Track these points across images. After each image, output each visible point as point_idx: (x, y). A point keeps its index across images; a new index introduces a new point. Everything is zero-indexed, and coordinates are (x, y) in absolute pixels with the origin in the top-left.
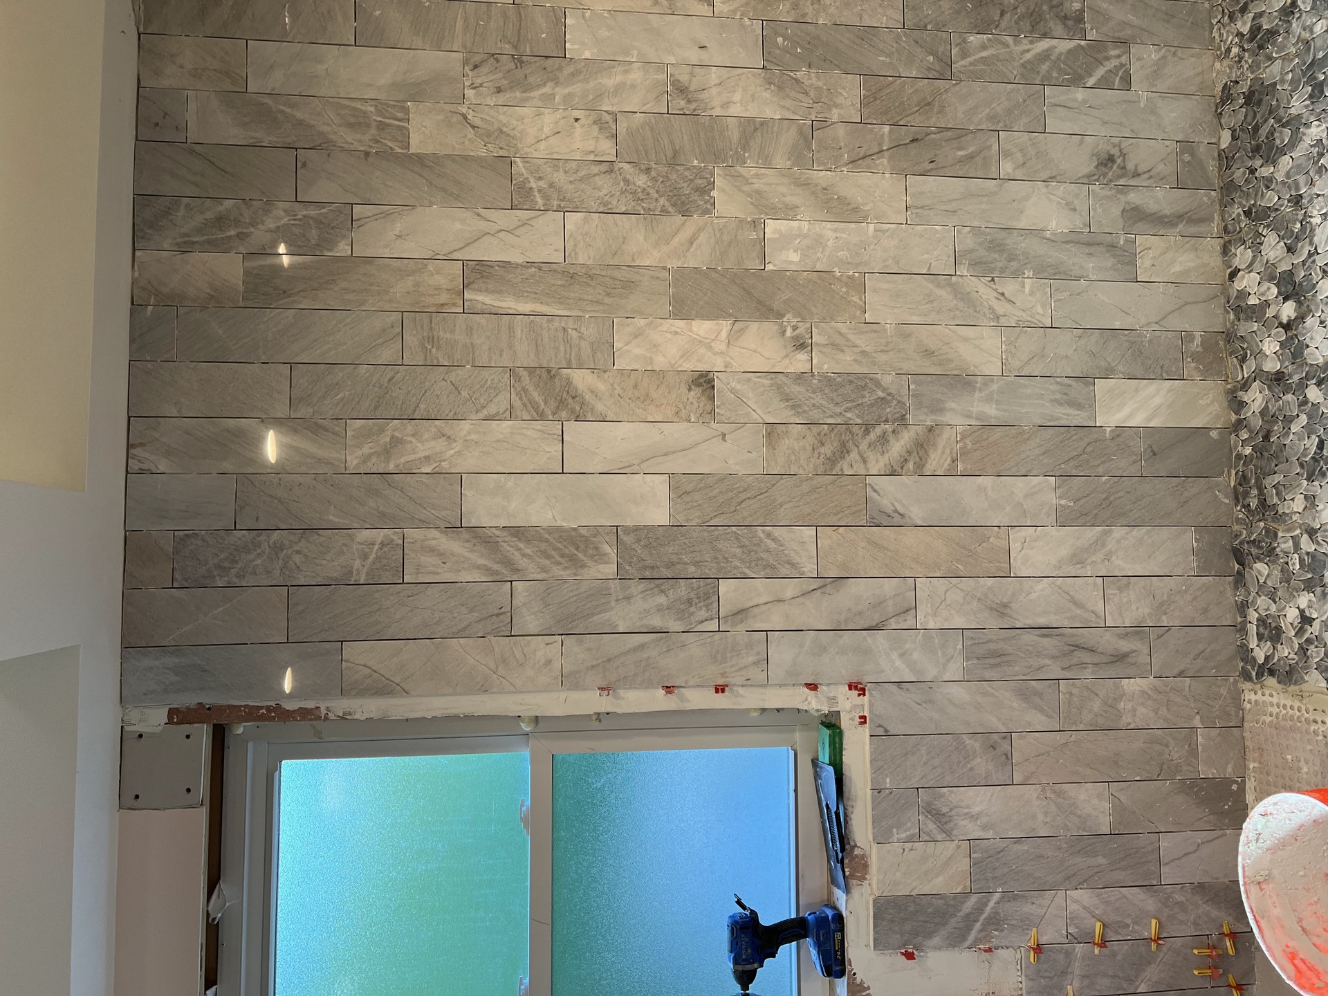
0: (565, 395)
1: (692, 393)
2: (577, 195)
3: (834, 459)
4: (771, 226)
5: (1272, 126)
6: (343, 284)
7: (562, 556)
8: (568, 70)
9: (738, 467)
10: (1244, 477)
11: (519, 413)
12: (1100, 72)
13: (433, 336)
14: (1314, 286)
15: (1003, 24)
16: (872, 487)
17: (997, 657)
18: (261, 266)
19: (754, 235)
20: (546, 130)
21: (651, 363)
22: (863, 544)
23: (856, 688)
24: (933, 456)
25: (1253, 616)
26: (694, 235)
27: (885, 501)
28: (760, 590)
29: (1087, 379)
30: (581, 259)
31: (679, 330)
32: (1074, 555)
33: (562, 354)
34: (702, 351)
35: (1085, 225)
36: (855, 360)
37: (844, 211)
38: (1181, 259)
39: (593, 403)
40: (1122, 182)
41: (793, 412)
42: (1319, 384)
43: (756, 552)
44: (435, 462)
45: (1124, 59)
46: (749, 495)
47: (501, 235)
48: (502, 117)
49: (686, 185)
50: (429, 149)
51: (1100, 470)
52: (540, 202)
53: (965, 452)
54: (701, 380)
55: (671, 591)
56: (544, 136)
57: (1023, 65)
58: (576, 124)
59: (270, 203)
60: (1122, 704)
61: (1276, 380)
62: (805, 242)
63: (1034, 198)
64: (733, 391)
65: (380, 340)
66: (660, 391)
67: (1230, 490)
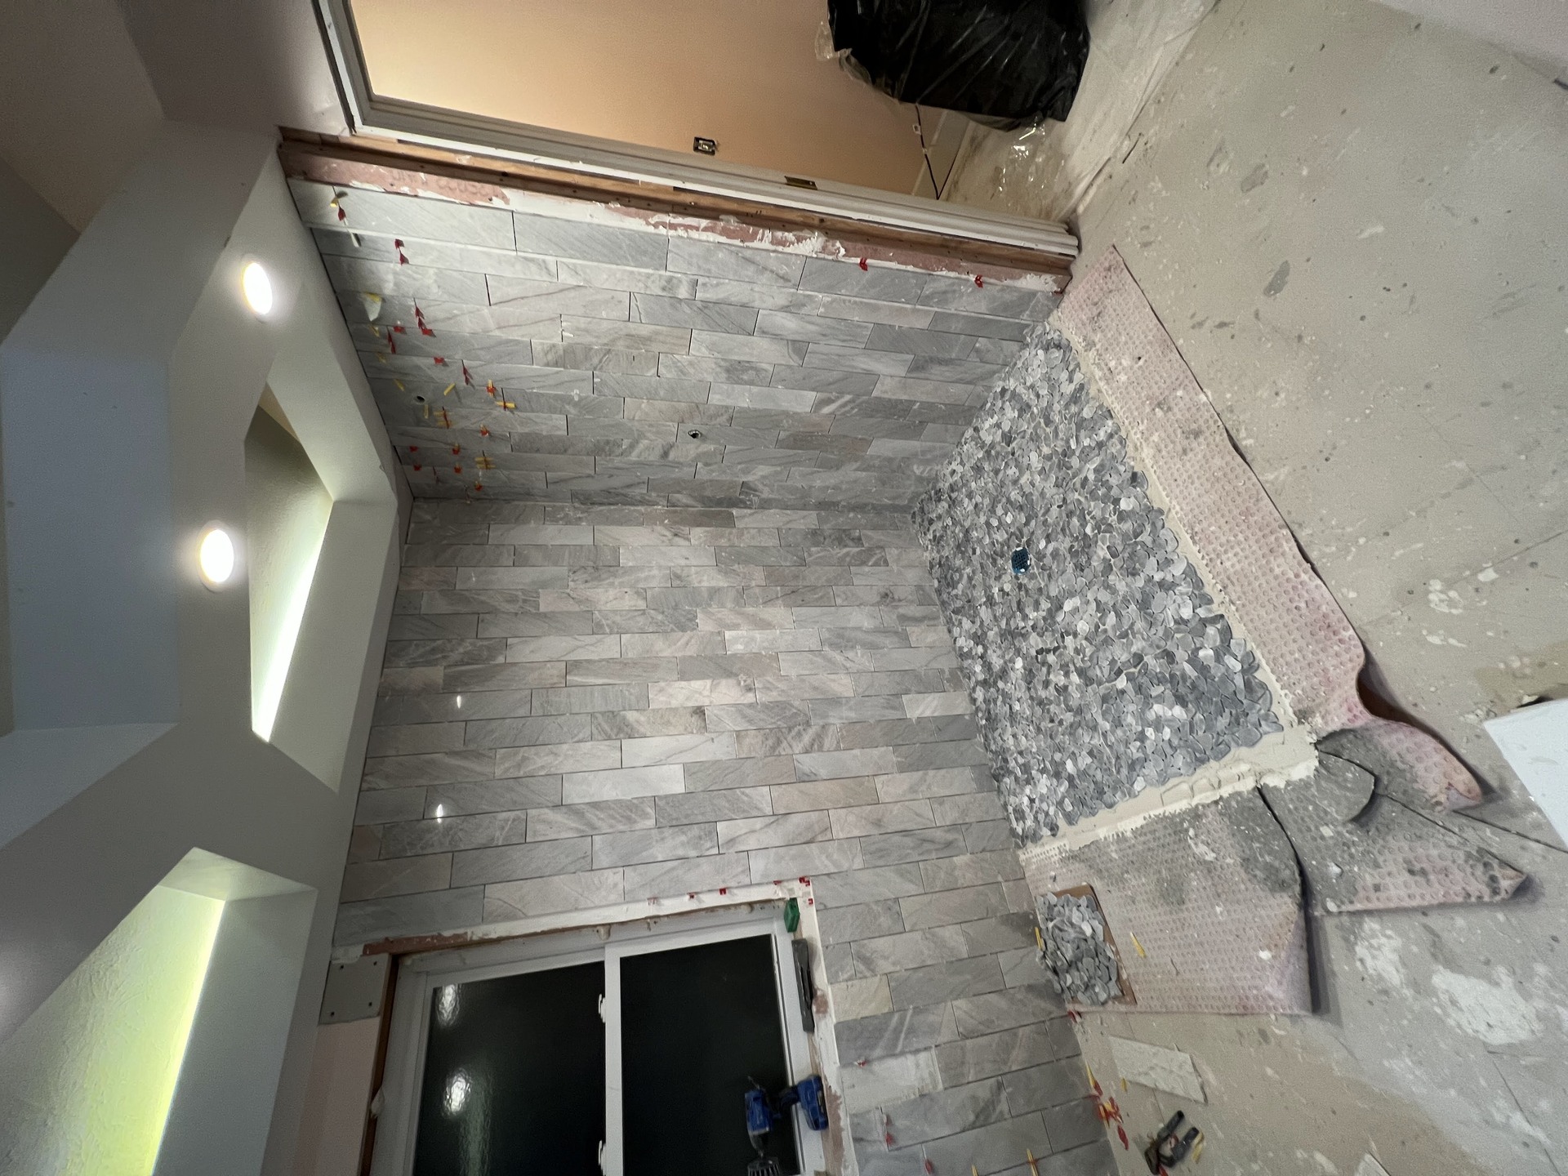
0: (622, 725)
1: (693, 718)
2: (627, 626)
3: (774, 747)
4: (728, 634)
5: (951, 573)
6: (499, 677)
7: (622, 817)
8: (621, 572)
9: (722, 756)
10: (986, 736)
11: (596, 737)
12: (874, 559)
13: (548, 700)
15: (826, 543)
16: (797, 761)
17: (881, 853)
18: (454, 672)
19: (719, 638)
20: (610, 598)
21: (670, 704)
22: (797, 793)
23: (804, 882)
24: (826, 741)
25: (1010, 809)
26: (688, 641)
27: (805, 768)
28: (741, 826)
29: (898, 695)
30: (630, 655)
31: (683, 686)
32: (911, 788)
33: (620, 703)
34: (697, 695)
35: (881, 624)
36: (778, 695)
37: (765, 625)
38: (931, 636)
39: (638, 727)
40: (894, 604)
41: (748, 724)
43: (737, 804)
44: (547, 768)
45: (883, 554)
46: (729, 771)
47: (587, 647)
48: (588, 593)
49: (683, 618)
50: (550, 609)
51: (915, 741)
52: (608, 630)
53: (843, 737)
54: (697, 711)
55: (689, 832)
56: (609, 600)
57: (838, 558)
58: (626, 595)
59: (462, 640)
60: (956, 873)
61: (985, 683)
62: (746, 640)
63: (854, 614)
64: (715, 715)
65: (519, 704)
66: (676, 719)
67: (982, 745)
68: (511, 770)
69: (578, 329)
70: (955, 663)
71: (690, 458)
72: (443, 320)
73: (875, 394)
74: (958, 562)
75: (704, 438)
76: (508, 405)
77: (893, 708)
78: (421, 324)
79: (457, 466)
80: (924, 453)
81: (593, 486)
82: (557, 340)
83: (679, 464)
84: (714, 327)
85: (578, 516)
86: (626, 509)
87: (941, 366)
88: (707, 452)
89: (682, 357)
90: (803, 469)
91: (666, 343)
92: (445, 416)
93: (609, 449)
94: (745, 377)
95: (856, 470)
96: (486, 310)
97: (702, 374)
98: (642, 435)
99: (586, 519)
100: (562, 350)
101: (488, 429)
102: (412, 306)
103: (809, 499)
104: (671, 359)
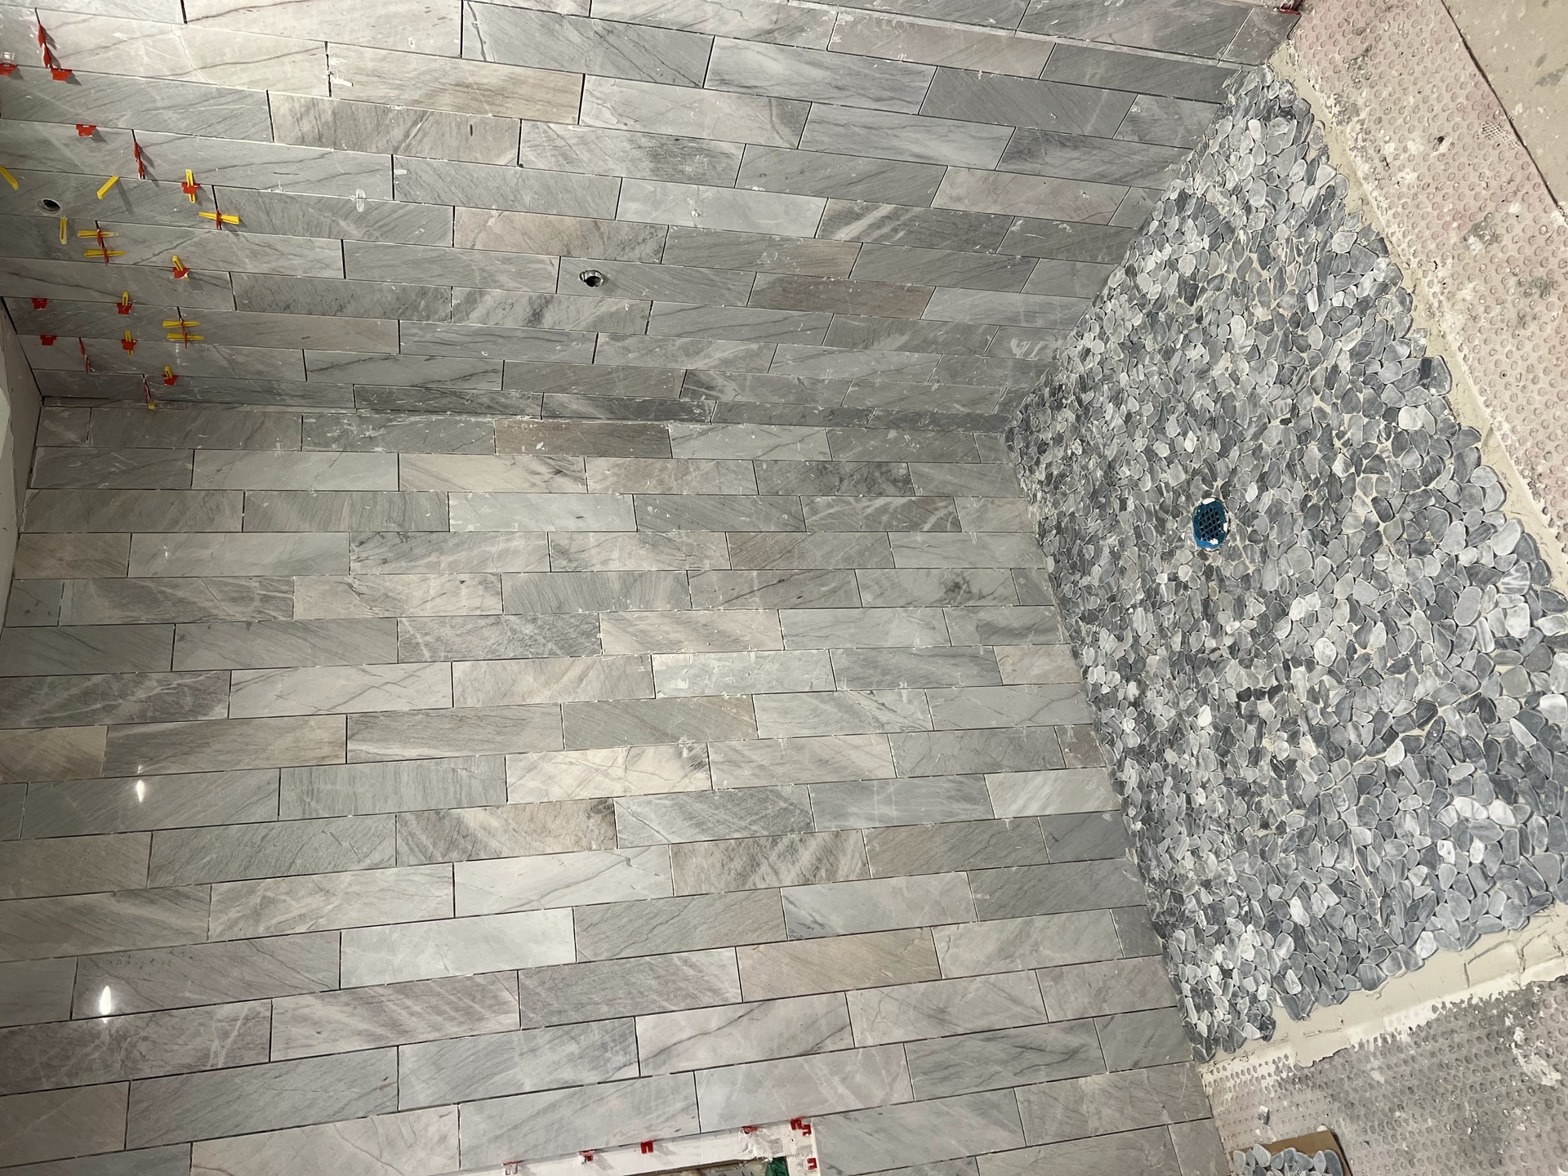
0: (455, 836)
1: (592, 820)
2: (464, 646)
3: (745, 873)
4: (659, 662)
5: (1080, 546)
6: (217, 747)
7: (457, 1010)
8: (451, 543)
9: (646, 893)
10: (1142, 852)
11: (405, 859)
12: (933, 519)
13: (313, 789)
15: (843, 488)
16: (787, 899)
17: (944, 1071)
18: (128, 736)
19: (642, 669)
20: (432, 592)
21: (547, 795)
22: (787, 960)
23: (800, 1127)
24: (843, 862)
25: (1186, 988)
26: (583, 673)
27: (802, 912)
28: (682, 1024)
29: (977, 775)
30: (470, 702)
31: (573, 761)
32: (1001, 949)
33: (452, 794)
34: (599, 778)
35: (946, 640)
36: (753, 774)
37: (726, 643)
38: (1039, 663)
39: (485, 839)
40: (970, 603)
41: (697, 830)
42: (1171, 746)
43: (674, 982)
44: (311, 919)
45: (951, 508)
46: (660, 921)
47: (386, 687)
48: (388, 584)
49: (571, 630)
50: (314, 615)
51: (1009, 861)
52: (427, 654)
53: (874, 855)
54: (601, 807)
55: (582, 1037)
56: (430, 597)
57: (867, 518)
58: (462, 586)
59: (143, 675)
60: (1084, 1108)
61: (1140, 754)
62: (692, 671)
63: (896, 622)
64: (633, 814)
65: (255, 798)
66: (558, 822)
67: (1136, 869)
68: (241, 924)
69: (360, 71)
70: (1085, 714)
71: (583, 324)
72: (93, 51)
73: (935, 204)
74: (1093, 525)
75: (611, 286)
76: (226, 217)
77: (969, 799)
78: (49, 58)
79: (128, 336)
80: (1030, 315)
81: (396, 377)
82: (320, 93)
83: (563, 337)
84: (628, 70)
85: (367, 434)
86: (460, 421)
87: (1065, 150)
88: (617, 312)
89: (566, 130)
90: (801, 346)
91: (535, 102)
92: (101, 239)
93: (427, 306)
94: (688, 169)
95: (901, 349)
96: (179, 33)
97: (605, 161)
98: (489, 280)
99: (383, 439)
100: (330, 112)
101: (187, 266)
102: (31, 23)
103: (813, 405)
104: (545, 132)
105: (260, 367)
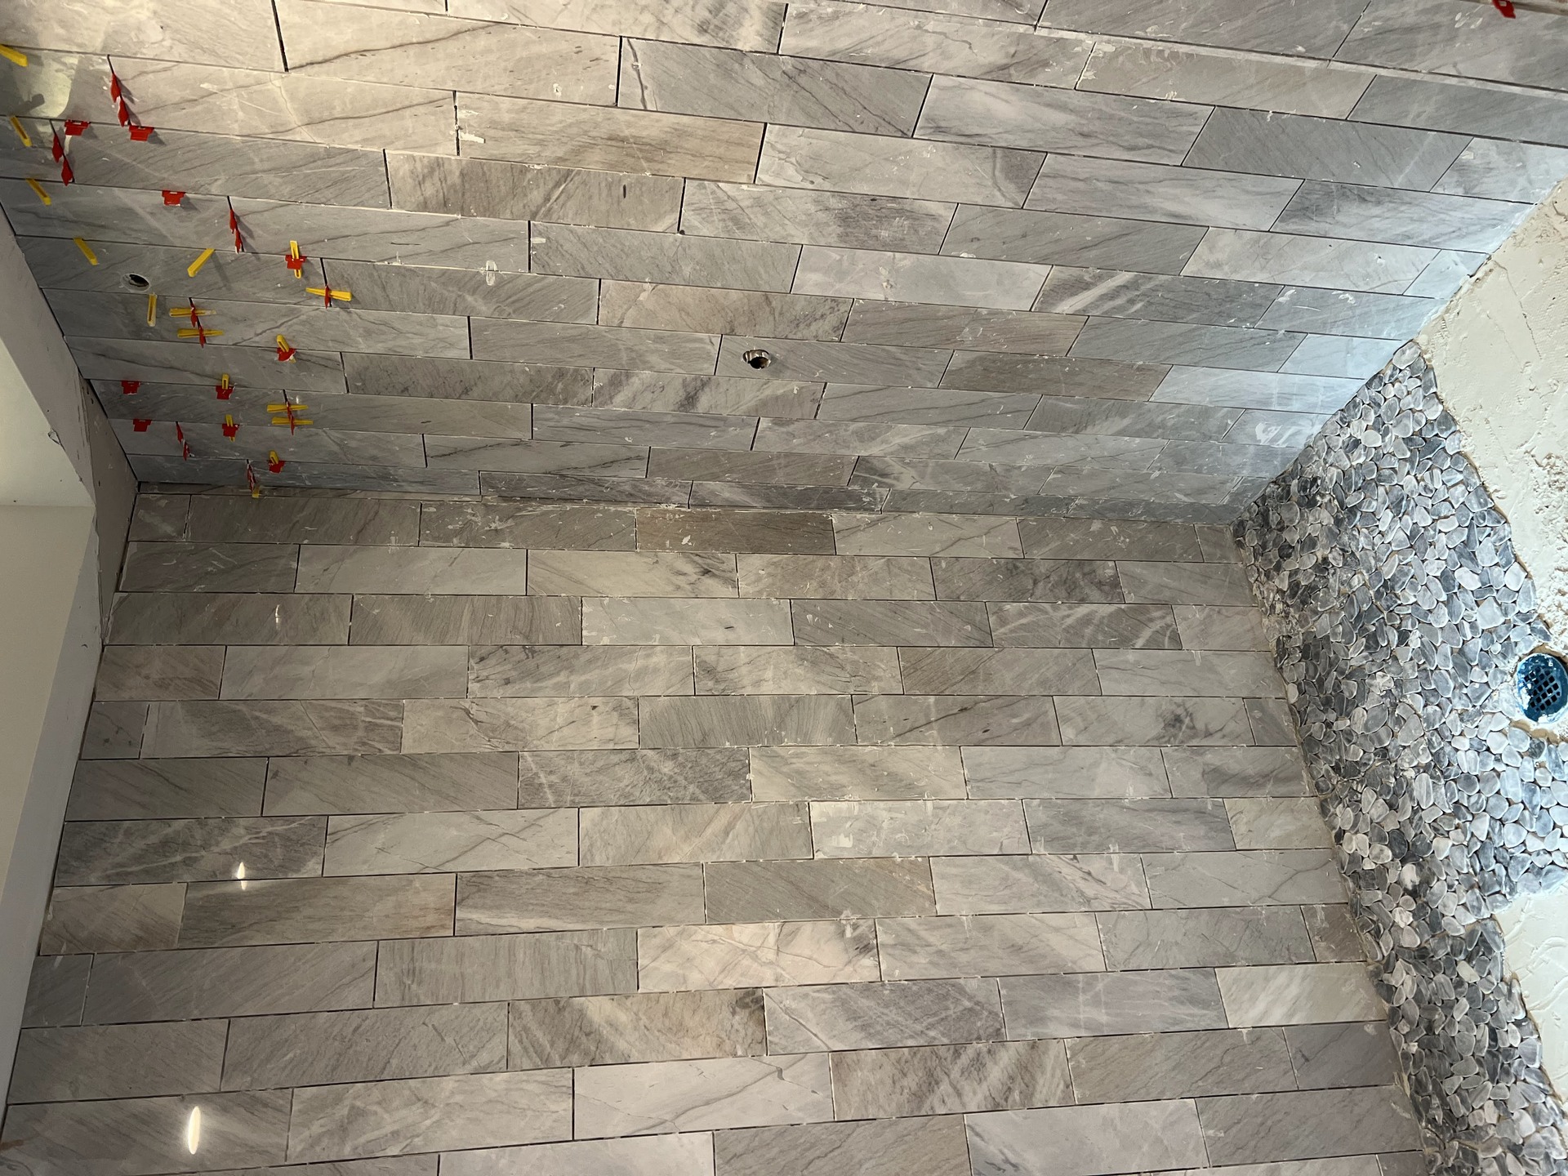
0: (577, 1032)
1: (737, 1017)
2: (594, 788)
3: (920, 1093)
4: (818, 810)
5: (1336, 678)
6: (308, 911)
8: (583, 660)
9: (800, 1114)
10: (1419, 1082)
11: (518, 1061)
12: (1147, 633)
13: (414, 969)
14: (1429, 846)
15: (1038, 592)
16: (972, 1129)
18: (208, 896)
19: (798, 820)
20: (559, 720)
21: (685, 981)
24: (1041, 1082)
26: (730, 823)
27: (992, 1148)
29: (1205, 969)
30: (599, 860)
31: (716, 938)
33: (574, 978)
34: (746, 962)
35: (1165, 790)
36: (931, 963)
37: (900, 789)
38: (1279, 822)
39: (613, 1039)
40: (1194, 742)
41: (863, 1034)
42: (1469, 959)
44: (406, 1138)
45: (1169, 619)
46: (818, 1153)
47: (504, 839)
48: (510, 709)
49: (717, 769)
50: (423, 749)
51: (1247, 1086)
52: (551, 798)
53: (1079, 1073)
54: (747, 1000)
56: (557, 727)
57: (1066, 630)
58: (594, 713)
59: (230, 821)
62: (858, 825)
63: (1104, 766)
64: (787, 1011)
65: (348, 978)
66: (697, 1018)
67: (1408, 1101)
68: (325, 1141)
69: (494, 124)
70: (1339, 888)
71: (744, 407)
72: (179, 105)
73: (1188, 270)
74: (1356, 656)
75: (780, 368)
76: (335, 294)
77: (1193, 1001)
78: (125, 114)
79: (230, 421)
80: (1285, 397)
81: (527, 464)
82: (446, 150)
83: (719, 422)
84: (821, 117)
85: (493, 526)
86: (598, 511)
87: (1364, 206)
88: (783, 395)
89: (738, 189)
90: (999, 429)
91: (702, 156)
92: (195, 318)
93: (565, 390)
94: (884, 234)
95: (1121, 433)
96: (278, 83)
97: (783, 225)
98: (638, 360)
99: (511, 532)
100: (457, 173)
101: (294, 346)
102: (105, 73)
103: (1004, 492)
104: (713, 192)
105: (375, 452)
